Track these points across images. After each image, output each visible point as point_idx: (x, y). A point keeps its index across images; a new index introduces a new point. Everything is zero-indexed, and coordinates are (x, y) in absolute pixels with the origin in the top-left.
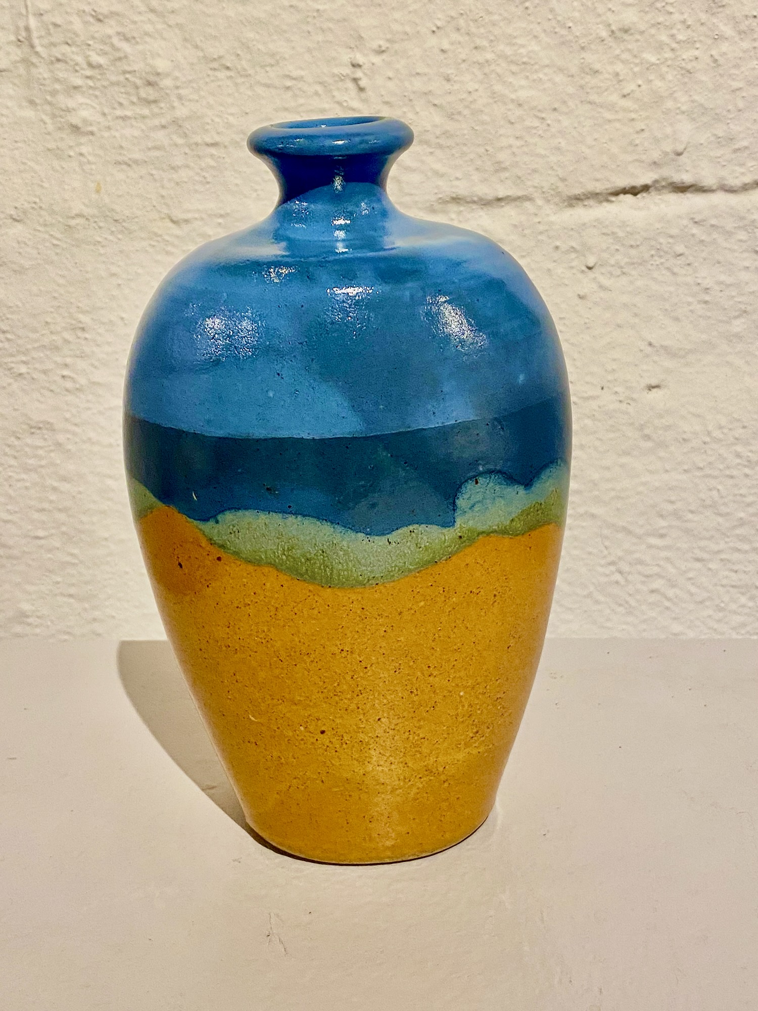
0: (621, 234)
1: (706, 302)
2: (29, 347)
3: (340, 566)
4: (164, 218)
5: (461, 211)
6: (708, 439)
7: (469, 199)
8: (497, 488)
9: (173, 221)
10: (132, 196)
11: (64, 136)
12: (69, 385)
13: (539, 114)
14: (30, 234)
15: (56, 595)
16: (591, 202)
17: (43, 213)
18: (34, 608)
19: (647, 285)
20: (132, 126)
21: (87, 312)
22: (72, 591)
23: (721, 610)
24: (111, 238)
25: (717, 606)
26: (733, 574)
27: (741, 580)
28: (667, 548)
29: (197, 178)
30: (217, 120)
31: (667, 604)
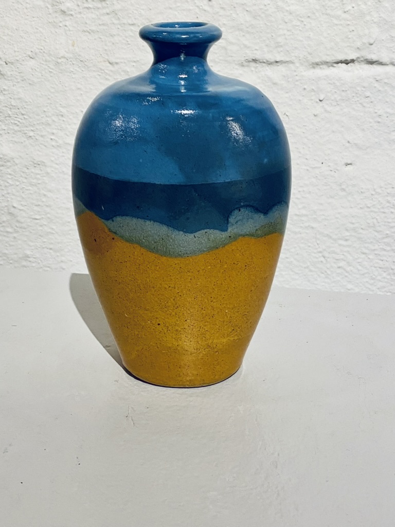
0: (338, 84)
1: (379, 122)
2: (35, 123)
3: (170, 247)
4: (105, 61)
5: (257, 67)
6: (373, 193)
7: (261, 61)
8: (250, 214)
9: (110, 63)
10: (90, 49)
11: (57, 15)
12: (54, 143)
13: (300, 19)
14: (38, 65)
15: (43, 248)
16: (324, 66)
17: (45, 55)
18: (32, 253)
19: (349, 112)
20: (92, 13)
21: (65, 107)
22: (51, 246)
23: (373, 279)
24: (78, 69)
25: (371, 277)
26: (380, 262)
27: (384, 265)
28: (349, 246)
29: (124, 42)
30: (135, 12)
31: (346, 274)
